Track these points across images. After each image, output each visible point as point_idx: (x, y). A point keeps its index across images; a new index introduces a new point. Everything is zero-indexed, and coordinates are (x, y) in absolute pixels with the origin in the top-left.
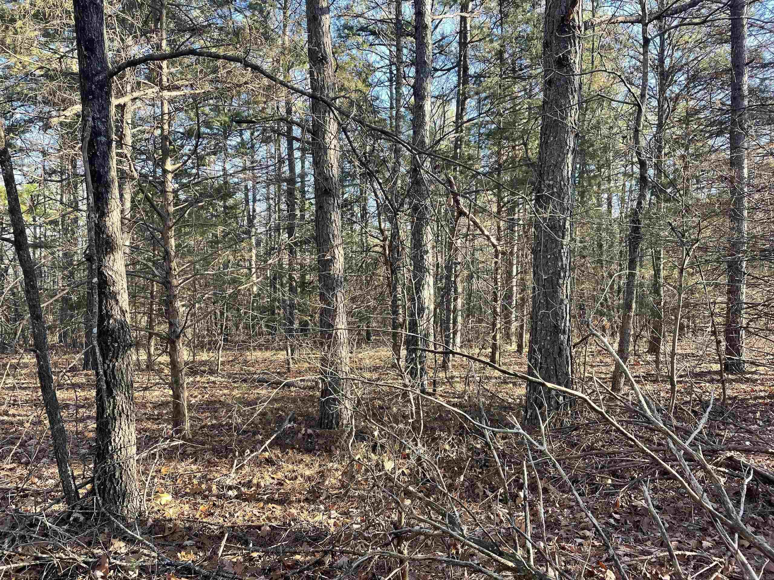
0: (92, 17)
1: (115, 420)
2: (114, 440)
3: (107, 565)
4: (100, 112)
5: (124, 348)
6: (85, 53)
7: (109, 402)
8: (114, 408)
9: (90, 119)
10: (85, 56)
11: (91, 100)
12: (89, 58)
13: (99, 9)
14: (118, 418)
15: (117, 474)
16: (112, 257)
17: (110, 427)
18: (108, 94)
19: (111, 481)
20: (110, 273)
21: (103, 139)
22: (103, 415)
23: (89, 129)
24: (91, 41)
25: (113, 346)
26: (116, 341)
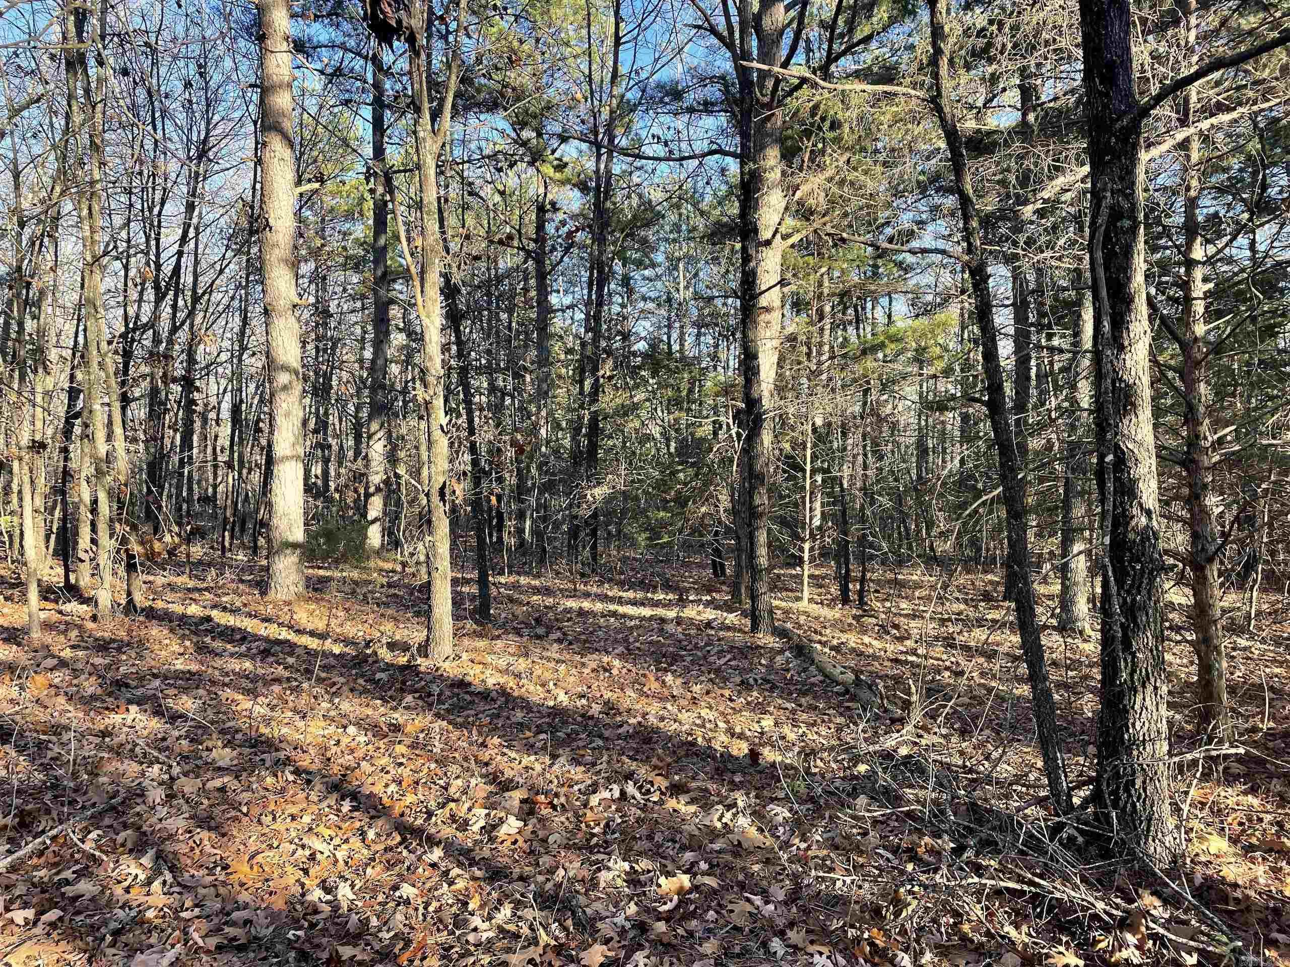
0: (1112, 25)
1: (1136, 692)
2: (1134, 725)
3: (1143, 929)
4: (1122, 179)
5: (1151, 573)
6: (1101, 88)
7: (1125, 660)
8: (1133, 672)
9: (1109, 194)
10: (1100, 93)
11: (1109, 162)
12: (1107, 95)
13: (1124, 10)
14: (1140, 689)
15: (1138, 783)
16: (1134, 420)
17: (1126, 702)
18: (1135, 146)
19: (1127, 790)
20: (1130, 446)
21: (1127, 223)
22: (1115, 680)
23: (1105, 211)
24: (1111, 65)
25: (1134, 568)
26: (1139, 561)
